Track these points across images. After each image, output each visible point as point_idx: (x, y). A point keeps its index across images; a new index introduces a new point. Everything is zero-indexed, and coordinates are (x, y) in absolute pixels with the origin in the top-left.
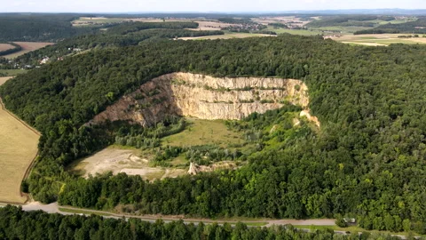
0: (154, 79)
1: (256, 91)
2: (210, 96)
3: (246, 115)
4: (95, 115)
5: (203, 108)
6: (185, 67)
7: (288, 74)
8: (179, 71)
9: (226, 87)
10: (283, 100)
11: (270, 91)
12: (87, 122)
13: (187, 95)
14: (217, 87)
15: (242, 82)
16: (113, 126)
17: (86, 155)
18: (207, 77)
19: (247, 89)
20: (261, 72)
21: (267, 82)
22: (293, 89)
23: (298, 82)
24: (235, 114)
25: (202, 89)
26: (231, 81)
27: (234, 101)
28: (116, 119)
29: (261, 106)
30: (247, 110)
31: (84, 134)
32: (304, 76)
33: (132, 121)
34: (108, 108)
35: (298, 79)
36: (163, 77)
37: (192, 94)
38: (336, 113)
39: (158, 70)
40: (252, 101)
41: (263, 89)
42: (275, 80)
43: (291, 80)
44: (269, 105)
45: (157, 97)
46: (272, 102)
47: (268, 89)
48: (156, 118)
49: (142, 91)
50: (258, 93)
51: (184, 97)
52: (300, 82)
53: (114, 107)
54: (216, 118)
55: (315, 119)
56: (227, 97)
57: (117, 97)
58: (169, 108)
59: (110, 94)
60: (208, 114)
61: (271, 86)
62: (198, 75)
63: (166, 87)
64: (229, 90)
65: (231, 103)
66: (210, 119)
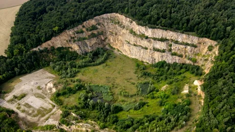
0: (96, 18)
1: (170, 42)
2: (132, 39)
3: (157, 61)
4: (42, 43)
5: (126, 47)
6: (121, 10)
7: (206, 34)
8: (117, 12)
9: (146, 34)
10: (193, 57)
11: (183, 46)
12: (36, 47)
13: (118, 33)
14: (138, 33)
15: (160, 33)
16: (56, 51)
17: (25, 73)
18: (134, 22)
19: (162, 40)
20: (180, 26)
21: (182, 37)
22: (206, 49)
23: (214, 43)
24: (147, 58)
25: (128, 31)
26: (150, 30)
27: (149, 48)
28: (59, 46)
29: (170, 57)
30: (158, 57)
31: (30, 57)
32: (221, 39)
33: (72, 48)
34: (53, 38)
35: (215, 40)
36: (104, 16)
37: (121, 33)
38: (222, 103)
39: (101, 10)
40: (164, 51)
41: (177, 42)
42: (191, 37)
43: (207, 40)
44: (177, 58)
45: (95, 32)
46: (181, 56)
47: (182, 44)
48: (89, 48)
49: (84, 27)
50: (171, 46)
51: (116, 34)
52: (216, 43)
53: (58, 38)
54: (133, 57)
55: (203, 95)
56: (145, 43)
57: (61, 31)
58: (104, 40)
59: (56, 28)
60: (129, 52)
61: (185, 41)
62: (128, 19)
63: (106, 24)
64: (147, 38)
65: (146, 49)
66: (129, 56)
